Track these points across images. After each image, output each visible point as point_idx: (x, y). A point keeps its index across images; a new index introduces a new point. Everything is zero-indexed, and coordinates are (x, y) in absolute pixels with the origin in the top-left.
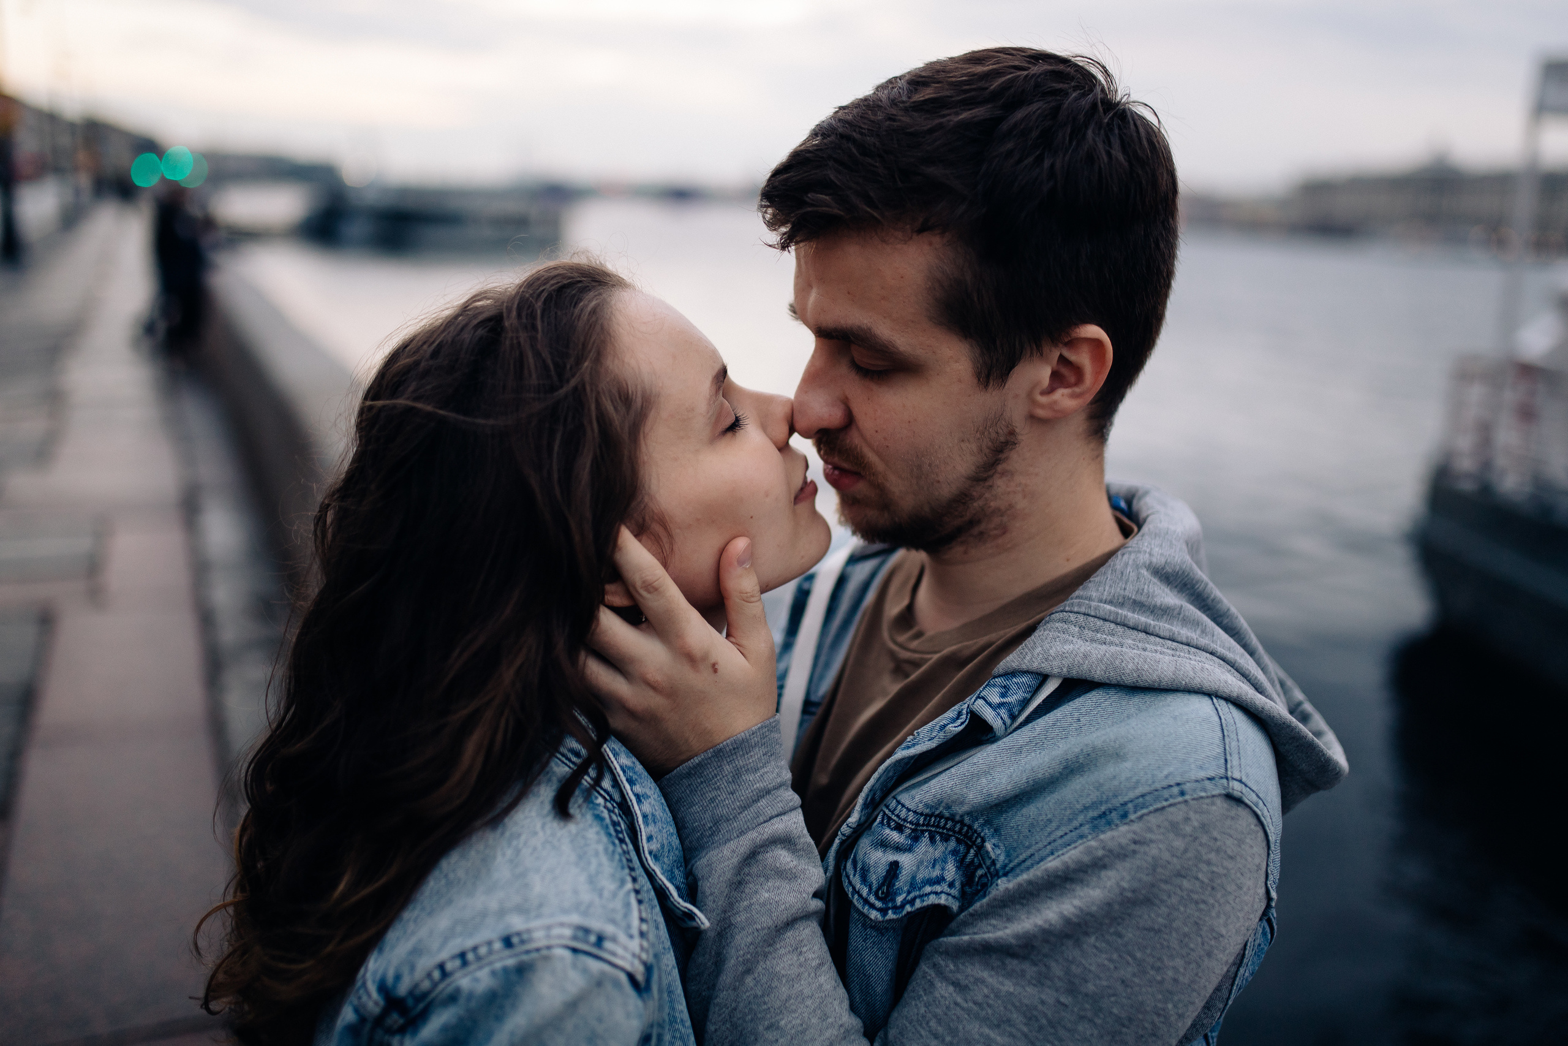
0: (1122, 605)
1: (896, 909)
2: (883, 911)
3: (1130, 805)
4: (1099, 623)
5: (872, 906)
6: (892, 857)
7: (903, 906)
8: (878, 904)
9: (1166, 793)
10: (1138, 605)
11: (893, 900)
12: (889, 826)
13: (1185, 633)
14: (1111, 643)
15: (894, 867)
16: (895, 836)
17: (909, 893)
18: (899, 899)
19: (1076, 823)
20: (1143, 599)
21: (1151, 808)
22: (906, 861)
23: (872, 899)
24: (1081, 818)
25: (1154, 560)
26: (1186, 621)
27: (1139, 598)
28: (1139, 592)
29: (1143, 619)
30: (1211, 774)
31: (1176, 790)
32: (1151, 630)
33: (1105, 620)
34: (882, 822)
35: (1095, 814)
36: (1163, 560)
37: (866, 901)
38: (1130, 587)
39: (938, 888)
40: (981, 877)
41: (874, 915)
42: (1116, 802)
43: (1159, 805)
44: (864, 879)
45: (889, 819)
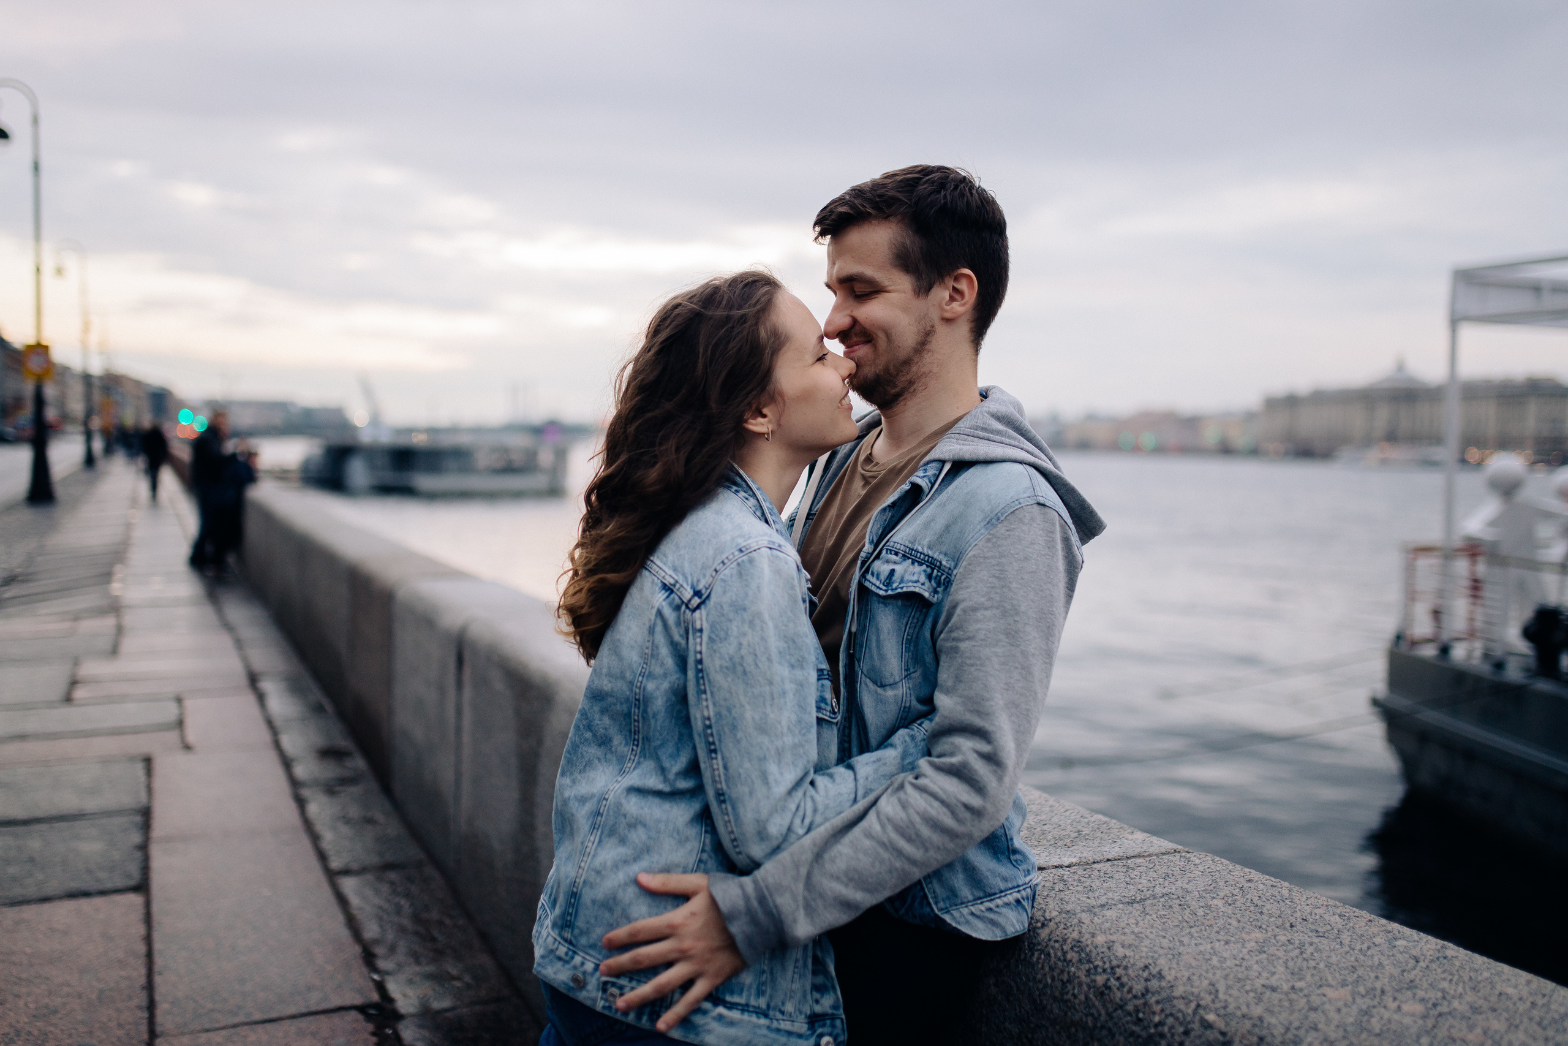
1: (892, 590)
2: (886, 591)
3: (999, 514)
5: (881, 589)
6: (891, 567)
7: (896, 589)
8: (884, 588)
9: (1012, 505)
10: (984, 429)
11: (891, 586)
12: (891, 553)
14: (973, 446)
15: (893, 571)
16: (894, 557)
17: (900, 584)
18: (894, 586)
19: (977, 530)
20: (986, 426)
21: (1009, 512)
22: (899, 568)
23: (881, 586)
24: (978, 527)
25: (991, 410)
27: (984, 426)
28: (984, 423)
29: (987, 435)
30: (1028, 495)
31: (1016, 503)
32: (991, 439)
33: (968, 436)
34: (887, 553)
35: (984, 524)
36: (996, 410)
37: (878, 587)
38: (979, 421)
39: (915, 585)
41: (882, 593)
42: (992, 516)
43: (1012, 511)
44: (878, 578)
45: (891, 550)
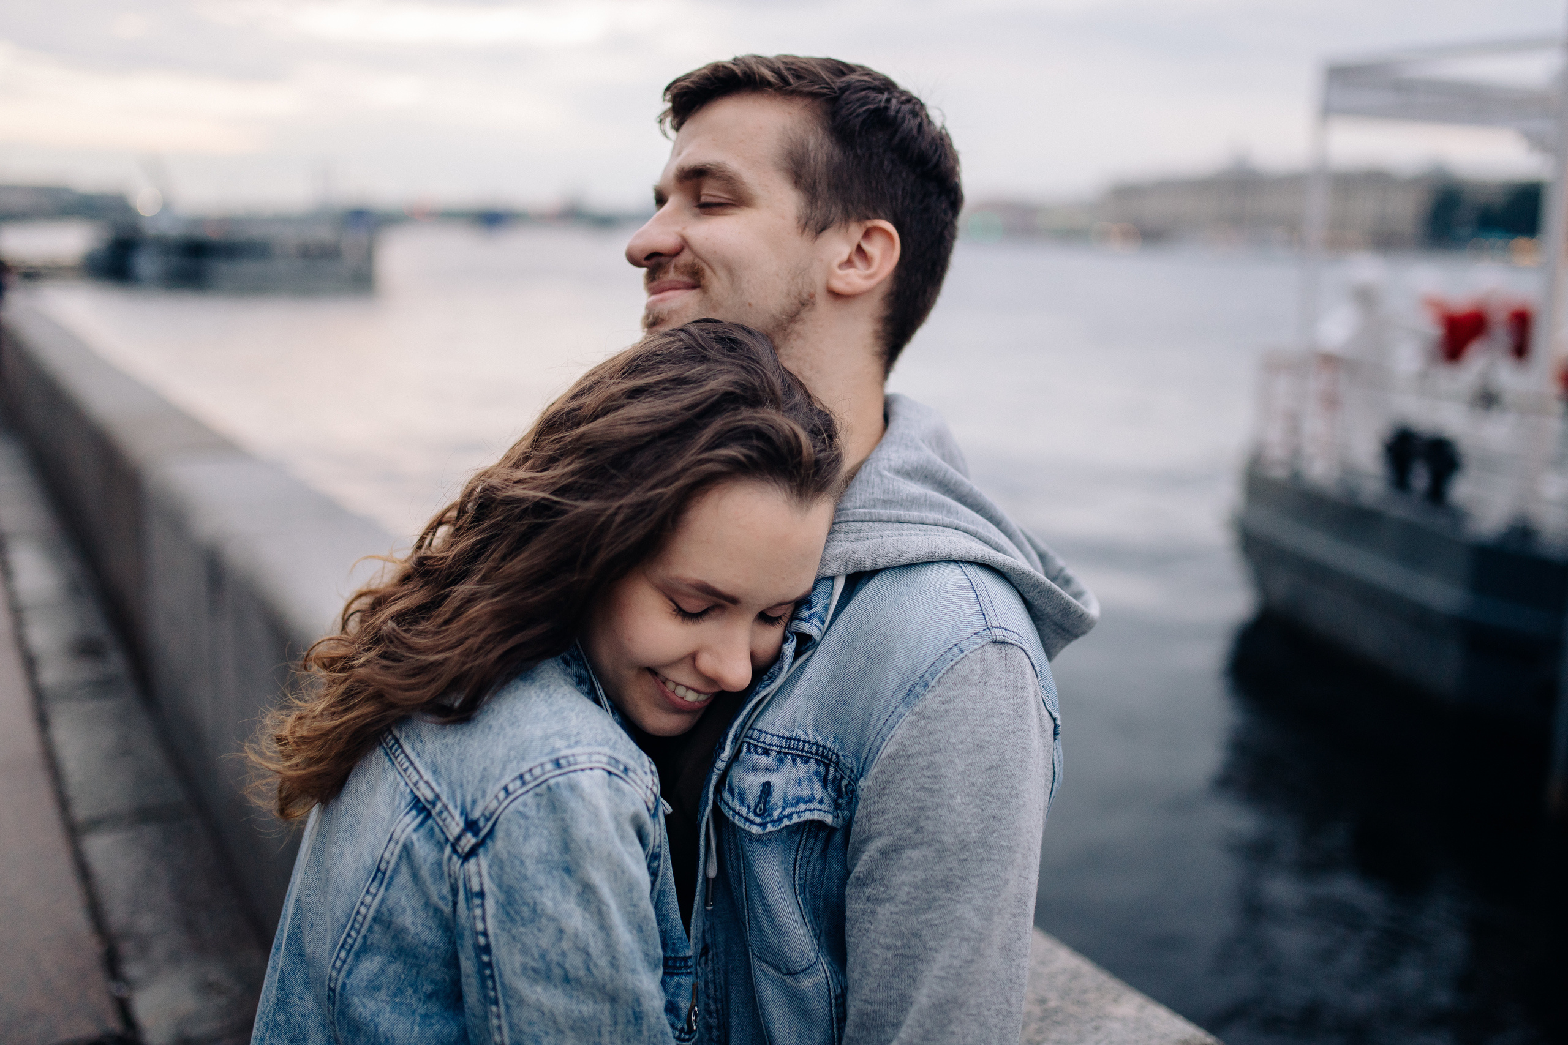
0: (874, 506)
1: (773, 822)
2: (763, 825)
3: (927, 675)
4: (859, 525)
5: (752, 822)
6: (763, 778)
7: (780, 820)
8: (758, 820)
9: (949, 655)
10: (887, 503)
11: (770, 815)
12: (756, 753)
13: (931, 516)
14: (873, 538)
15: (767, 787)
16: (764, 760)
17: (784, 808)
18: (776, 814)
19: (891, 708)
20: (890, 497)
21: (943, 671)
22: (776, 779)
23: (752, 816)
24: (894, 702)
25: (893, 463)
26: (933, 506)
27: (887, 497)
28: (886, 491)
29: (894, 512)
30: (975, 630)
31: (956, 650)
32: (903, 519)
33: (863, 521)
34: (749, 751)
35: (904, 693)
36: (901, 461)
37: (746, 819)
38: (876, 490)
39: (811, 806)
40: (846, 786)
41: (755, 829)
42: (916, 678)
43: (949, 666)
44: (742, 801)
45: (756, 747)
